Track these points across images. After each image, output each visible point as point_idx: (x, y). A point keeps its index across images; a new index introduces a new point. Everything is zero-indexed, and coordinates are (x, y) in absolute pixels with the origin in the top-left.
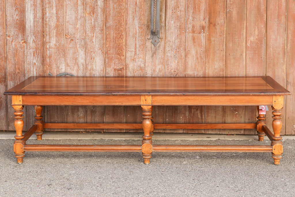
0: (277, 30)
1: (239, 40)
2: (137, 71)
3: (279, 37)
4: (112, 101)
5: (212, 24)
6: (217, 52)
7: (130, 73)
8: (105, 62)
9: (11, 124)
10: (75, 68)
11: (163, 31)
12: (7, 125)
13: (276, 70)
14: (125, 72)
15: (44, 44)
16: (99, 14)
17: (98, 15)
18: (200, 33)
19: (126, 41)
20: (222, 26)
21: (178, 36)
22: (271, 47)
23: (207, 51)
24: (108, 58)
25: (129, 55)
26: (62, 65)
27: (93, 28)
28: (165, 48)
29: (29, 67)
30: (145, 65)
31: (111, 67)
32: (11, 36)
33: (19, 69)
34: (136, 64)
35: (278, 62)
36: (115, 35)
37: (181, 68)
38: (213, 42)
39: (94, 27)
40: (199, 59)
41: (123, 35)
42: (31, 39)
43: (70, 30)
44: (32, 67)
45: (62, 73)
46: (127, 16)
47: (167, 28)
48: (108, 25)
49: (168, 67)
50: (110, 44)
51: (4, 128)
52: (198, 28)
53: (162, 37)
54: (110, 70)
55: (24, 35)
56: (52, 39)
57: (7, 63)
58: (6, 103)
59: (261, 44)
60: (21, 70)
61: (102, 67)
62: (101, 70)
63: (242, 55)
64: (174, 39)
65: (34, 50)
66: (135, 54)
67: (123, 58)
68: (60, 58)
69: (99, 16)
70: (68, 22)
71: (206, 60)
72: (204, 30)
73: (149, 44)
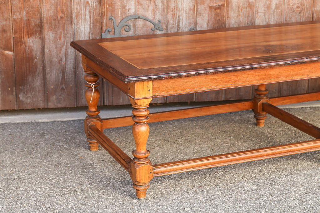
2: (244, 8)
4: (294, 73)
9: (51, 98)
12: (46, 101)
14: (225, 11)
26: (131, 4)
29: (79, 8)
31: (205, 4)
33: (62, 12)
44: (82, 7)
45: (130, 16)
51: (41, 105)
54: (203, 8)
57: (44, 3)
58: (44, 67)
60: (65, 13)
61: (191, 4)
62: (190, 9)
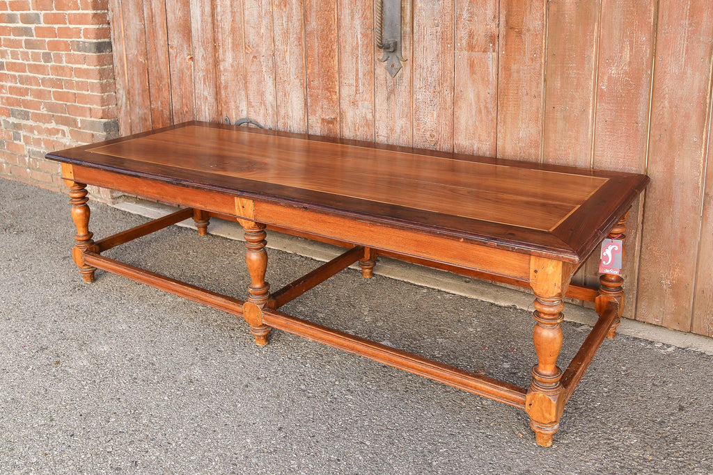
0: (687, 50)
1: (578, 74)
2: (361, 127)
3: (689, 72)
5: (513, 29)
6: (525, 98)
7: (348, 131)
8: (306, 104)
10: (262, 112)
11: (407, 43)
13: (676, 160)
14: (338, 127)
15: (216, 63)
16: (294, 7)
17: (292, 9)
18: (485, 51)
19: (340, 62)
20: (537, 35)
21: (438, 55)
22: (667, 96)
23: (499, 95)
24: (311, 96)
25: (346, 91)
26: (243, 104)
27: (286, 34)
28: (411, 81)
29: (199, 103)
30: (374, 117)
31: (317, 115)
32: (175, 46)
33: (187, 106)
34: (358, 112)
35: (683, 139)
36: (321, 50)
37: (445, 131)
38: (515, 75)
39: (287, 32)
40: (483, 111)
41: (333, 50)
42: (199, 53)
43: (251, 37)
44: (202, 103)
45: (243, 119)
46: (341, 11)
47: (416, 37)
48: (309, 28)
49: (418, 125)
50: (313, 69)
52: (480, 38)
53: (406, 56)
54: (315, 120)
55: (190, 46)
56: (227, 54)
57: (172, 95)
59: (638, 86)
60: (189, 108)
63: (584, 111)
64: (429, 62)
65: (204, 73)
66: (356, 90)
67: (335, 97)
68: (239, 90)
69: (294, 11)
70: (248, 21)
71: (499, 117)
72: (494, 44)
73: (381, 71)
